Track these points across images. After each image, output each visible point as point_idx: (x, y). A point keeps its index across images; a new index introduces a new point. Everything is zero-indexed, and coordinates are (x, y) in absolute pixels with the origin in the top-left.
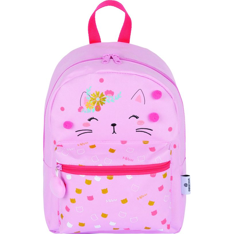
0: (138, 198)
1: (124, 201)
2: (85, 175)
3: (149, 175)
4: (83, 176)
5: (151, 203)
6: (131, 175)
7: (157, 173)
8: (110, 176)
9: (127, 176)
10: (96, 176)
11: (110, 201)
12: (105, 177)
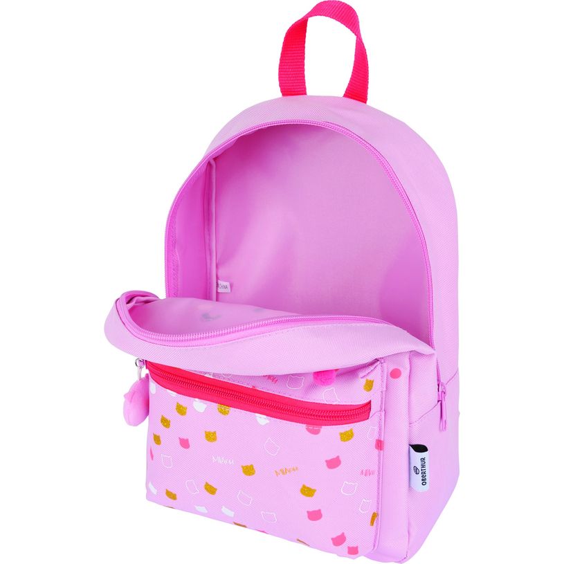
0: (276, 472)
1: (249, 470)
2: (175, 393)
3: (304, 426)
4: (173, 394)
5: (307, 491)
6: (265, 417)
7: (323, 427)
8: (223, 407)
9: (257, 415)
10: (197, 399)
11: (220, 460)
12: (215, 406)
